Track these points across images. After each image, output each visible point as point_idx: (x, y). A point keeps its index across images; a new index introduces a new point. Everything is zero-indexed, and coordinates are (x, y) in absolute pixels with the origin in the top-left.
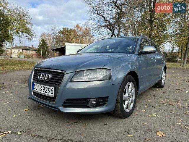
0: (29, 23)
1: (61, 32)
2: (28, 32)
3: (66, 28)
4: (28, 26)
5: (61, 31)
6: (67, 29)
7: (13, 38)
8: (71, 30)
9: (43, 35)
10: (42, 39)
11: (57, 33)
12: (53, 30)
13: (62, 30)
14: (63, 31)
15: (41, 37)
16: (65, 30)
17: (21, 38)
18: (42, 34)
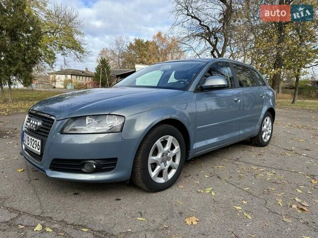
0: (80, 33)
1: (131, 47)
2: (76, 47)
3: (139, 40)
4: (77, 37)
5: (131, 44)
6: (142, 42)
7: (55, 58)
8: (147, 43)
9: (104, 52)
10: (102, 58)
11: (125, 48)
12: (118, 43)
13: (133, 42)
14: (135, 45)
15: (100, 54)
16: (139, 43)
17: (66, 58)
18: (102, 49)
